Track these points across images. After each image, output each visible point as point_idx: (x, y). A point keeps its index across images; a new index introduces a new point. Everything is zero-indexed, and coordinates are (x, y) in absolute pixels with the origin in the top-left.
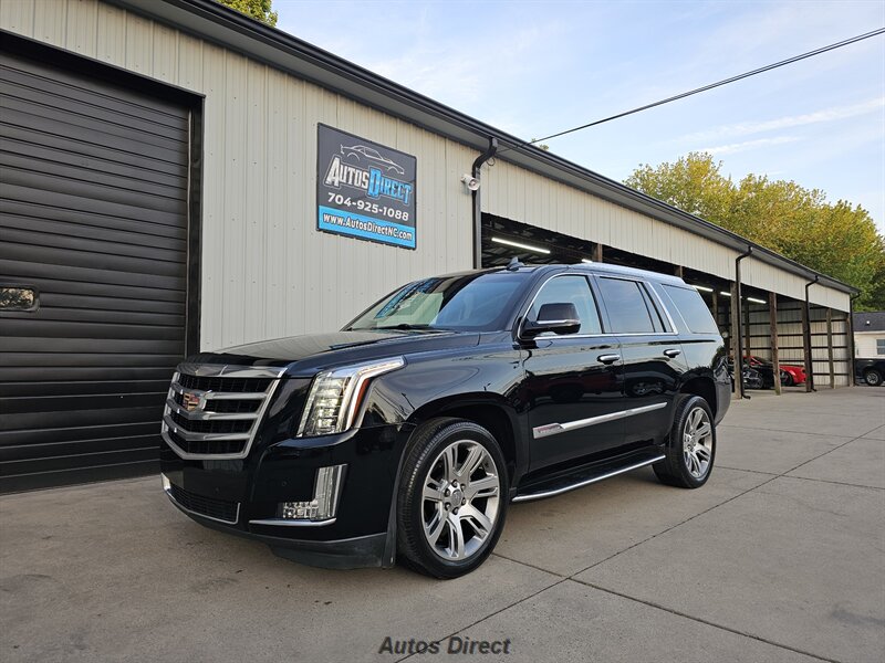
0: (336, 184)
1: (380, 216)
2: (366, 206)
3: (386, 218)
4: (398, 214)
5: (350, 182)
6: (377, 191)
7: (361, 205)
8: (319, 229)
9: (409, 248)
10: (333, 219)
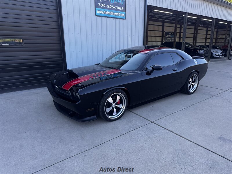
0: (101, 0)
1: (115, 9)
4: (120, 8)
6: (113, 1)
7: (108, 6)
8: (96, 16)
9: (124, 19)
10: (100, 12)
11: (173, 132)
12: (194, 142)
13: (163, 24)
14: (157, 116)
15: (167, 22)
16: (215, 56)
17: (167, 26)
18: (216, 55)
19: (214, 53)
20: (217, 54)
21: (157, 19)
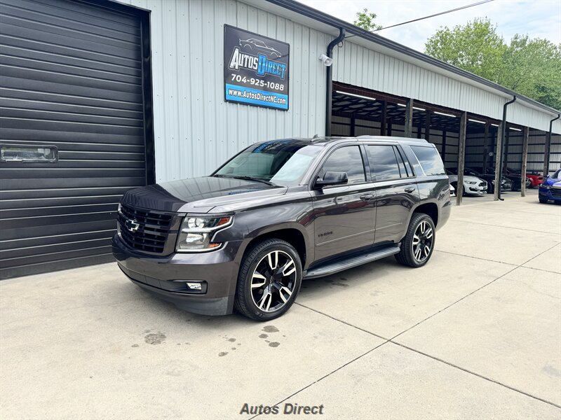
0: (237, 68)
1: (265, 88)
2: (256, 82)
4: (277, 86)
5: (246, 66)
6: (263, 71)
7: (252, 81)
8: (226, 101)
9: (284, 110)
10: (235, 93)
11: (442, 361)
12: (496, 380)
13: (353, 121)
14: (394, 326)
15: (361, 118)
16: (468, 191)
17: (360, 126)
18: (471, 189)
19: (467, 186)
20: (473, 186)
21: (338, 110)
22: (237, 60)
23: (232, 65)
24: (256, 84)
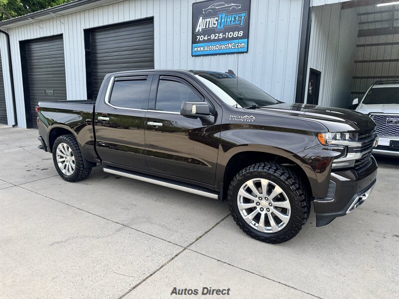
0: (200, 31)
1: (224, 39)
2: (215, 36)
3: (229, 39)
4: (236, 34)
5: (207, 27)
6: (222, 26)
7: (213, 37)
8: (193, 56)
9: (243, 53)
10: (199, 49)
22: (201, 25)
23: (197, 30)
24: (216, 38)
